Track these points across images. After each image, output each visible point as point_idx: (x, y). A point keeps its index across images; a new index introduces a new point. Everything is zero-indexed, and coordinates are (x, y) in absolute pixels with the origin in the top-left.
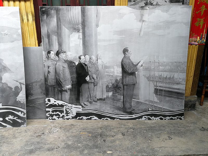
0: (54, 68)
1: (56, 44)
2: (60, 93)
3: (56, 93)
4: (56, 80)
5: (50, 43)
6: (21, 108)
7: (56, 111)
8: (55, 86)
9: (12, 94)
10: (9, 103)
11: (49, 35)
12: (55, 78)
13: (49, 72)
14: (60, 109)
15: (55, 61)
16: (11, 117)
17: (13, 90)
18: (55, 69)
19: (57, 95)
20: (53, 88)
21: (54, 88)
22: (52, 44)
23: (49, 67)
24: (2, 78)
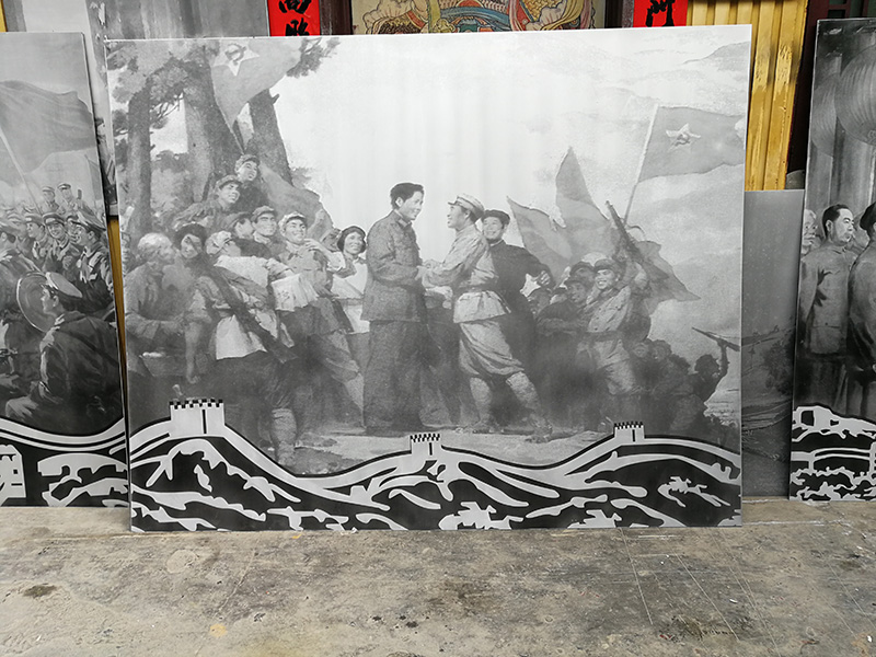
0: (843, 282)
1: (868, 178)
2: (859, 388)
3: (840, 388)
4: (849, 330)
5: (839, 174)
6: (721, 447)
7: (834, 463)
8: (839, 357)
9: (687, 388)
10: (674, 427)
11: (842, 141)
12: (843, 324)
13: (819, 297)
14: (855, 453)
15: (850, 250)
16: (678, 484)
17: (692, 370)
18: (847, 284)
19: (845, 396)
20: (828, 364)
21: (837, 365)
22: (850, 180)
23: (821, 276)
24: (650, 319)
